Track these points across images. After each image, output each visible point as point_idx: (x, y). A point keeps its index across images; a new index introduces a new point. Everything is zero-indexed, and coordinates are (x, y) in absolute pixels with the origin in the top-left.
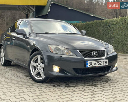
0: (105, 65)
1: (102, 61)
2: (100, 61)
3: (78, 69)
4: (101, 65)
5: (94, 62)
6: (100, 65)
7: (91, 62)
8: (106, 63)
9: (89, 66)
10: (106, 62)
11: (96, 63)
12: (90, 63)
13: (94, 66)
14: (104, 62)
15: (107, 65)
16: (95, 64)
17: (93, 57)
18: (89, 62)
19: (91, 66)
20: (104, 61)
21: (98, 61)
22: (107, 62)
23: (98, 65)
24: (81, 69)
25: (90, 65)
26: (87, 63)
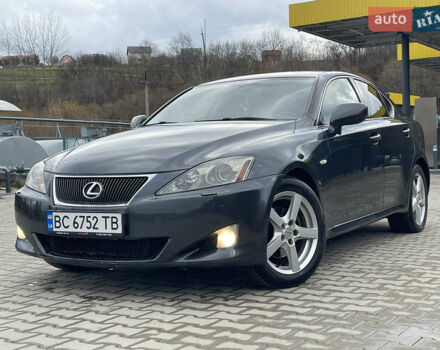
1: (99, 216)
2: (92, 215)
4: (95, 231)
5: (72, 216)
6: (92, 230)
10: (114, 220)
19: (62, 229)
25: (58, 225)
26: (49, 217)
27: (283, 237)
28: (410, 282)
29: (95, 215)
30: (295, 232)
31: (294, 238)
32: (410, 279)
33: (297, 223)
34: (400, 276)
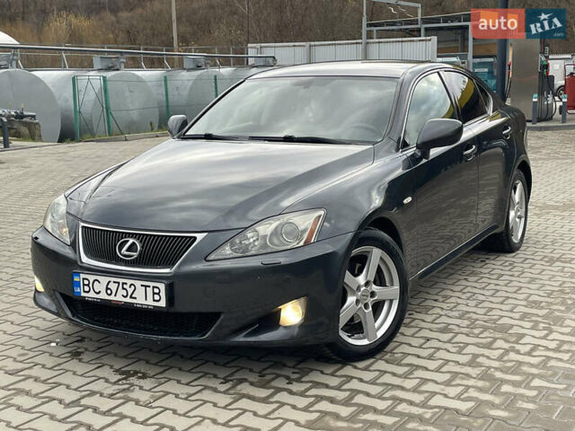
0: (150, 302)
1: (138, 283)
2: (129, 282)
4: (132, 301)
5: (104, 280)
6: (128, 300)
7: (92, 278)
9: (83, 294)
10: (156, 291)
11: (113, 287)
12: (86, 282)
13: (103, 296)
14: (150, 291)
15: (163, 303)
16: (107, 289)
18: (82, 276)
19: (92, 294)
20: (146, 286)
21: (121, 281)
22: (162, 294)
25: (87, 289)
26: (76, 279)
27: (358, 301)
28: (507, 352)
30: (373, 294)
31: (370, 301)
32: (506, 346)
33: (375, 283)
34: (495, 339)
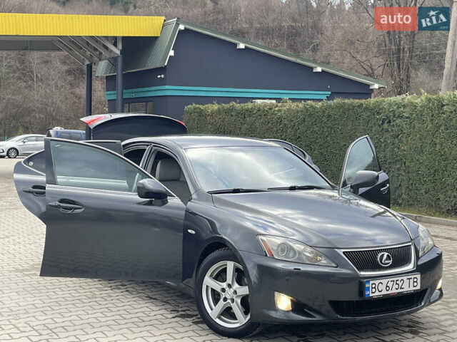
0: (412, 288)
1: (405, 278)
2: (400, 279)
3: (342, 301)
4: (402, 290)
5: (384, 281)
6: (399, 291)
7: (377, 282)
8: (415, 284)
9: (371, 295)
10: (415, 280)
11: (390, 284)
12: (374, 286)
13: (384, 292)
14: (412, 281)
15: (418, 287)
16: (387, 286)
17: (380, 268)
18: (371, 282)
19: (377, 293)
20: (409, 279)
21: (395, 279)
22: (419, 282)
23: (394, 291)
24: (349, 303)
25: (374, 290)
26: (367, 286)
29: (402, 278)
